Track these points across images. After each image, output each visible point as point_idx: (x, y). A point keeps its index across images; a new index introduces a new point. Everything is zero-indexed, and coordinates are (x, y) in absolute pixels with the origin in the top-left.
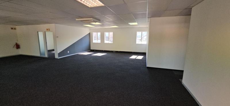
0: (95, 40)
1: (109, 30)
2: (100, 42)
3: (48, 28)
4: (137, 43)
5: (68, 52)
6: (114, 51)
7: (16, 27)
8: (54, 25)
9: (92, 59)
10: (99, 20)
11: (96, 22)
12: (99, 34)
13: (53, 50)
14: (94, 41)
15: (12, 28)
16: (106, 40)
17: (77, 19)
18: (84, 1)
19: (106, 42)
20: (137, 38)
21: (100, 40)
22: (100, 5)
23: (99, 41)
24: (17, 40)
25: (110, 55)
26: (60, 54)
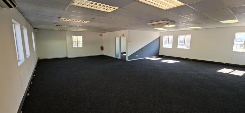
0: (165, 44)
1: (185, 33)
2: (172, 47)
3: (123, 34)
4: (235, 49)
5: (137, 56)
6: (191, 59)
7: (103, 34)
8: (127, 30)
9: (160, 66)
10: (173, 22)
11: (169, 24)
12: (171, 37)
13: (125, 53)
14: (165, 46)
15: (100, 35)
16: (180, 45)
17: (149, 24)
18: (153, 1)
19: (179, 47)
20: (235, 43)
21: (172, 45)
22: (179, 5)
23: (170, 46)
24: (102, 44)
25: (184, 63)
26: (130, 57)
